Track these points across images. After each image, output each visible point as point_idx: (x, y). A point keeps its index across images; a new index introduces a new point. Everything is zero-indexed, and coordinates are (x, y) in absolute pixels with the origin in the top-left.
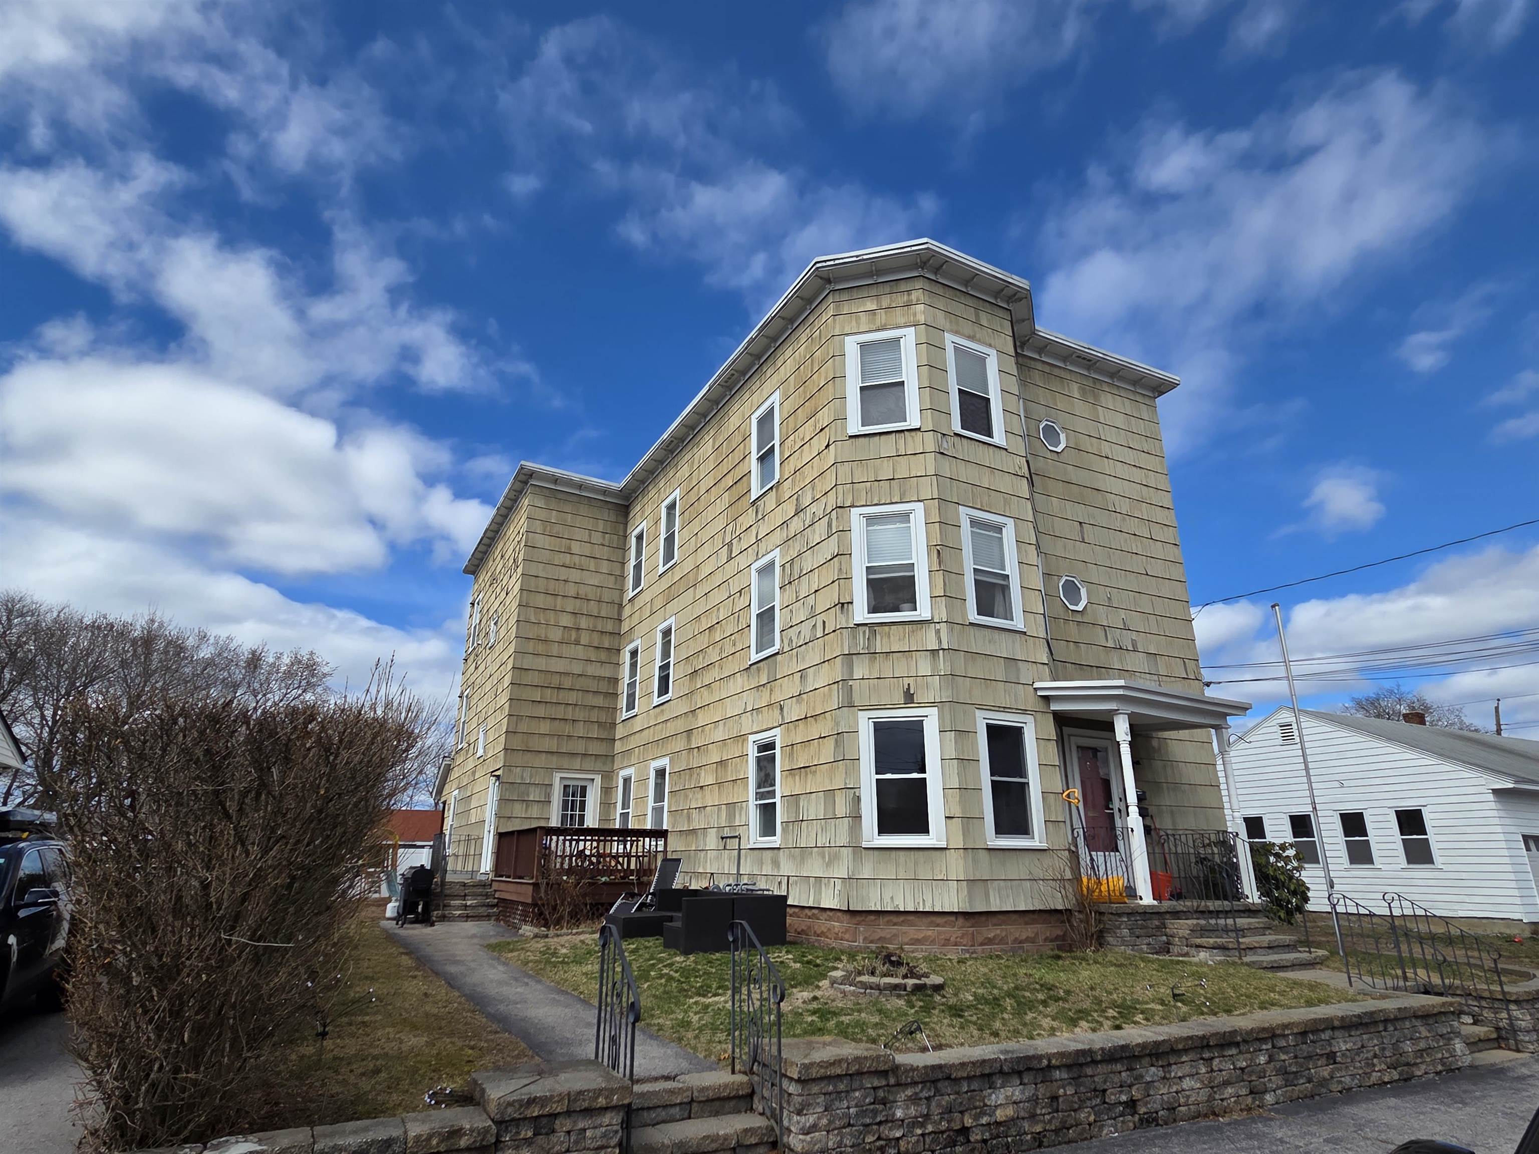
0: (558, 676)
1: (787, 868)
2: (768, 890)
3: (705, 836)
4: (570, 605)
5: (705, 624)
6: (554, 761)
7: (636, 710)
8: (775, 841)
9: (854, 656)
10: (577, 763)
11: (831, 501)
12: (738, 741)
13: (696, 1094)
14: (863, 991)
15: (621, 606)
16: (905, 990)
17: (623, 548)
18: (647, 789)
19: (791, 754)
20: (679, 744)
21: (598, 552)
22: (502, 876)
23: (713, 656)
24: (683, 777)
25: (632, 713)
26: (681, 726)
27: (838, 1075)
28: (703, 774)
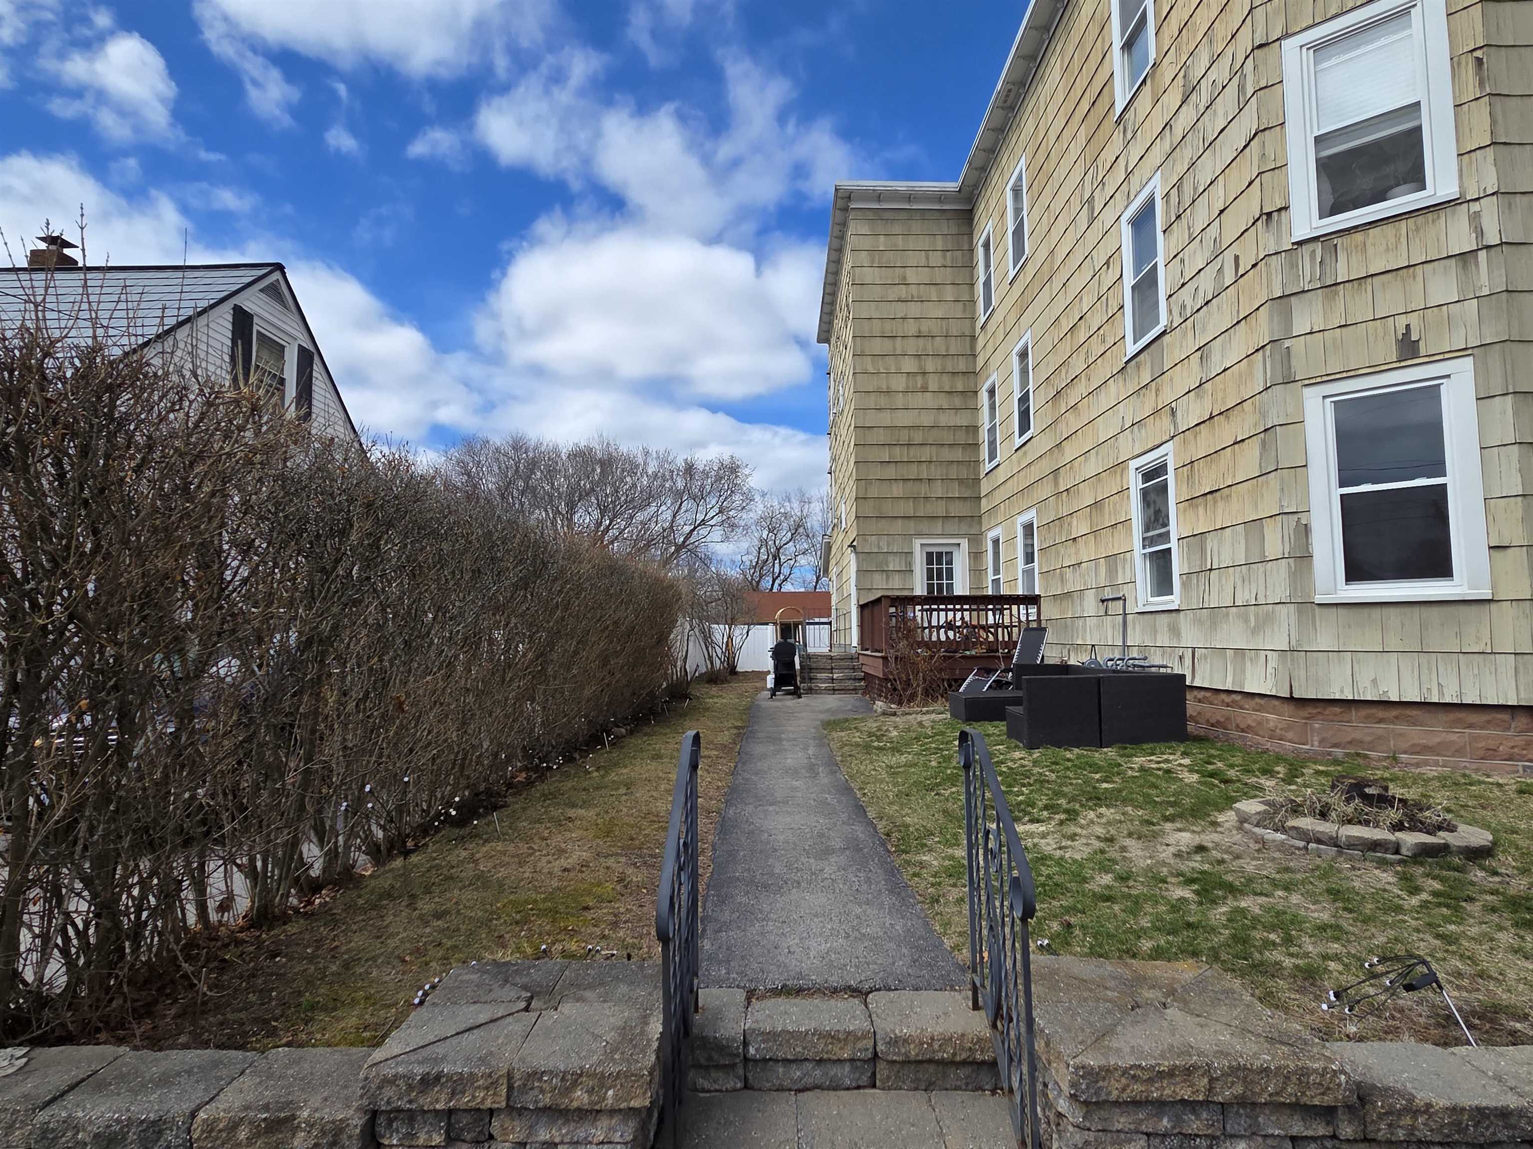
0: (906, 431)
1: (1191, 636)
2: (1166, 667)
3: (1082, 598)
4: (912, 347)
5: (1066, 325)
6: (912, 526)
7: (998, 459)
8: (1173, 601)
9: (1293, 298)
10: (938, 527)
11: (1244, 42)
12: (1115, 472)
13: (881, 1047)
14: (1301, 844)
15: (973, 338)
16: (1397, 852)
17: (971, 266)
18: (1015, 549)
19: (1190, 478)
20: (1045, 491)
21: (939, 276)
22: (867, 650)
23: (1078, 365)
24: (1052, 530)
25: (994, 463)
26: (1046, 466)
27: (1183, 1101)
28: (1075, 523)
